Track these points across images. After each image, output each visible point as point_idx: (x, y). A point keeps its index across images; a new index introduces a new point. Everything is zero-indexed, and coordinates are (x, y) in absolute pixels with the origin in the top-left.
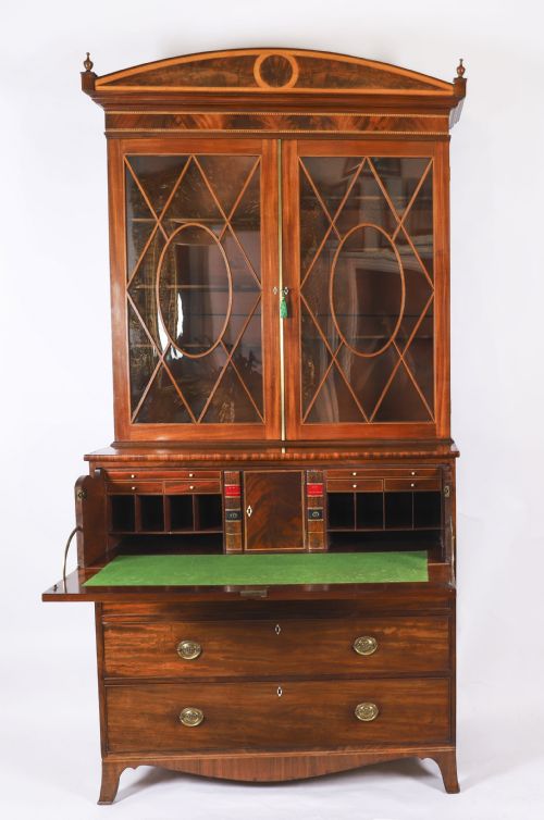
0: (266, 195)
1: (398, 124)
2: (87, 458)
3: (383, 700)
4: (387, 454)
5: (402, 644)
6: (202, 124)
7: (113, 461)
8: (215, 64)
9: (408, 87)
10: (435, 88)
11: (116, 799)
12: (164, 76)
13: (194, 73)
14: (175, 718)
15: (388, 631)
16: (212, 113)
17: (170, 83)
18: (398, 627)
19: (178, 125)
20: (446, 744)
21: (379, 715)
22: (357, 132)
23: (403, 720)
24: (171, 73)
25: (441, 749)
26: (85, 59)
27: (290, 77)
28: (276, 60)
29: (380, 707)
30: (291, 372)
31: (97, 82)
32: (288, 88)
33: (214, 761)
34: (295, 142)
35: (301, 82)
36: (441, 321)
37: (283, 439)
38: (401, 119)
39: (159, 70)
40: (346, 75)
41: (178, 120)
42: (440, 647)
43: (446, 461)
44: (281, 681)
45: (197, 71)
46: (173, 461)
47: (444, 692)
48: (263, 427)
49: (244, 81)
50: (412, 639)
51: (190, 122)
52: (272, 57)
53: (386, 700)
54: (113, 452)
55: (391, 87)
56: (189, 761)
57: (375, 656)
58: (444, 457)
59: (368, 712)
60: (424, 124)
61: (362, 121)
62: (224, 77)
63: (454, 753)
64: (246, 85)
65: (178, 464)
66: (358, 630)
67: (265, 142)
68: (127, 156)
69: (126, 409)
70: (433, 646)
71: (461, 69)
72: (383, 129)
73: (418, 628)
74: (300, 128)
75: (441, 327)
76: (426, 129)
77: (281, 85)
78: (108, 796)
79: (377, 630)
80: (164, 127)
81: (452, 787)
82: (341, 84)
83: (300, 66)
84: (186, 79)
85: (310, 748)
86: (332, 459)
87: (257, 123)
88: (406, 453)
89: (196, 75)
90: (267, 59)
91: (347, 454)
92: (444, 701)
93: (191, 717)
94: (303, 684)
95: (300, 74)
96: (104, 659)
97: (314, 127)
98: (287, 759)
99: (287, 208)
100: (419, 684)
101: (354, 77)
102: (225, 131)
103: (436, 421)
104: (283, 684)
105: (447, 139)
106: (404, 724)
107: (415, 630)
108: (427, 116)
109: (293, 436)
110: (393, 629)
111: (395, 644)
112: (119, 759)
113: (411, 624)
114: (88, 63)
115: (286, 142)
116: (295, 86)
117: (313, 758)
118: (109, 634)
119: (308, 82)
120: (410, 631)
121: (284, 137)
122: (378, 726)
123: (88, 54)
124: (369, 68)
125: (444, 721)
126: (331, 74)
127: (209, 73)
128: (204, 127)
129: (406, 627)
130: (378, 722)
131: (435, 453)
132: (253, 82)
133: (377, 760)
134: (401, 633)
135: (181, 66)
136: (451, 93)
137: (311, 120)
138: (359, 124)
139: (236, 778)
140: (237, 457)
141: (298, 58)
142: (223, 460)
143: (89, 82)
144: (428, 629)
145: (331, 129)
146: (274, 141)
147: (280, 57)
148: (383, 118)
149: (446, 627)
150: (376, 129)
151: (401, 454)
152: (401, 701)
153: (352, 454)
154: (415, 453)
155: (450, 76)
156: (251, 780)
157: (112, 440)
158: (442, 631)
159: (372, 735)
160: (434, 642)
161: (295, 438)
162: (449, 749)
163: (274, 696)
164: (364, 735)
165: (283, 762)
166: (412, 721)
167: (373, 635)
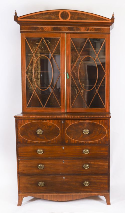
0: (62, 48)
1: (96, 30)
2: (15, 117)
3: (91, 181)
4: (92, 117)
5: (96, 166)
6: (45, 29)
7: (21, 117)
8: (49, 14)
9: (99, 20)
10: (107, 20)
11: (22, 205)
12: (35, 17)
13: (43, 16)
14: (37, 184)
15: (92, 163)
16: (48, 26)
17: (37, 19)
19: (39, 30)
20: (107, 192)
21: (90, 184)
22: (86, 32)
23: (96, 186)
24: (37, 16)
25: (106, 194)
26: (15, 12)
27: (68, 17)
28: (65, 12)
29: (90, 182)
30: (68, 95)
31: (18, 18)
32: (68, 20)
33: (47, 195)
34: (70, 34)
35: (71, 18)
36: (107, 82)
37: (66, 112)
38: (97, 28)
39: (34, 15)
40: (83, 17)
41: (39, 28)
42: (105, 167)
43: (108, 119)
44: (64, 175)
45: (44, 16)
46: (37, 118)
47: (107, 179)
48: (61, 109)
49: (56, 18)
50: (98, 165)
51: (42, 29)
52: (64, 12)
54: (22, 115)
55: (95, 20)
56: (41, 195)
57: (89, 169)
58: (107, 118)
59: (87, 183)
60: (103, 30)
61: (87, 29)
62: (51, 17)
63: (109, 195)
64: (57, 19)
65: (38, 119)
66: (84, 162)
67: (62, 34)
68: (26, 38)
69: (25, 104)
71: (113, 15)
72: (93, 31)
74: (71, 31)
75: (107, 83)
76: (104, 31)
77: (66, 19)
78: (20, 204)
79: (89, 162)
80: (35, 30)
81: (108, 203)
82: (81, 19)
83: (71, 14)
84: (41, 18)
85: (72, 193)
86: (78, 118)
87: (60, 29)
88: (97, 117)
89: (44, 17)
90: (62, 12)
91: (82, 117)
92: (107, 181)
93: (41, 184)
94: (70, 176)
95: (71, 16)
96: (19, 169)
97: (74, 30)
98: (66, 195)
99: (67, 52)
100: (100, 176)
101: (85, 17)
102: (51, 31)
103: (106, 108)
104: (65, 176)
105: (109, 33)
107: (99, 163)
108: (104, 28)
109: (68, 111)
110: (94, 162)
111: (94, 166)
112: (22, 194)
114: (16, 13)
115: (67, 34)
116: (70, 20)
117: (72, 195)
118: (20, 162)
119: (73, 19)
120: (98, 163)
121: (67, 33)
122: (90, 187)
123: (16, 11)
124: (89, 15)
125: (107, 187)
126: (79, 16)
127: (47, 16)
128: (46, 30)
129: (97, 162)
131: (105, 117)
132: (58, 18)
133: (89, 196)
134: (95, 163)
135: (40, 14)
136: (110, 22)
137: (74, 29)
138: (86, 30)
139: (53, 200)
140: (53, 117)
141: (70, 12)
142: (50, 118)
143: (16, 18)
144: (103, 162)
145: (79, 31)
146: (64, 34)
147: (66, 12)
148: (93, 28)
149: (107, 162)
150: (91, 31)
151: (96, 117)
152: (95, 181)
153: (83, 117)
154: (99, 117)
155: (110, 17)
156: (57, 200)
157: (22, 112)
158: (106, 163)
159: (88, 189)
160: (104, 166)
161: (69, 112)
162: (108, 193)
163: (63, 179)
164: (86, 189)
165: (65, 196)
166: (98, 186)
167: (88, 164)
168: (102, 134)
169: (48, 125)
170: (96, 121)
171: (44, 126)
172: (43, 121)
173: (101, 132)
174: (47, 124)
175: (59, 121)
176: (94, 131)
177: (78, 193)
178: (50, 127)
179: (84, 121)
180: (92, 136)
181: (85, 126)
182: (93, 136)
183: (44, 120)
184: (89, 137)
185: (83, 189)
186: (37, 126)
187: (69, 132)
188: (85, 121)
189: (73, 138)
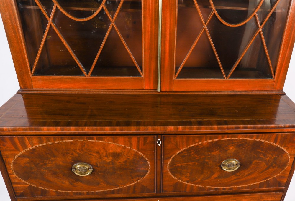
161: (168, 90)
168: (273, 167)
169: (111, 151)
170: (266, 137)
171: (94, 154)
172: (93, 139)
173: (274, 165)
174: (104, 148)
175: (145, 140)
176: (253, 163)
178: (116, 156)
179: (229, 139)
180: (247, 174)
181: (228, 152)
182: (249, 175)
183: (95, 137)
184: (237, 177)
186: (72, 154)
187: (178, 167)
188: (232, 137)
189: (188, 182)
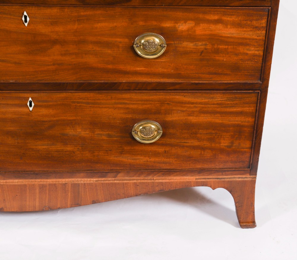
3: (169, 118)
5: (200, 46)
15: (183, 27)
18: (198, 21)
21: (163, 136)
23: (196, 143)
25: (238, 178)
29: (165, 126)
44: (32, 91)
47: (251, 109)
50: (214, 39)
53: (174, 117)
57: (163, 60)
59: (150, 131)
63: (253, 182)
66: (141, 23)
70: (241, 49)
73: (225, 24)
79: (167, 25)
85: (73, 173)
94: (63, 95)
100: (219, 98)
104: (35, 95)
106: (194, 148)
107: (220, 26)
111: (189, 45)
113: (216, 17)
117: (75, 186)
120: (213, 27)
122: (161, 150)
125: (247, 144)
130: (163, 145)
134: (201, 30)
144: (239, 25)
149: (263, 22)
152: (193, 119)
158: (257, 28)
159: (153, 159)
160: (244, 42)
162: (247, 177)
163: (24, 110)
164: (142, 160)
165: (37, 191)
166: (206, 144)
167: (161, 32)
177: (103, 174)
185: (127, 159)
